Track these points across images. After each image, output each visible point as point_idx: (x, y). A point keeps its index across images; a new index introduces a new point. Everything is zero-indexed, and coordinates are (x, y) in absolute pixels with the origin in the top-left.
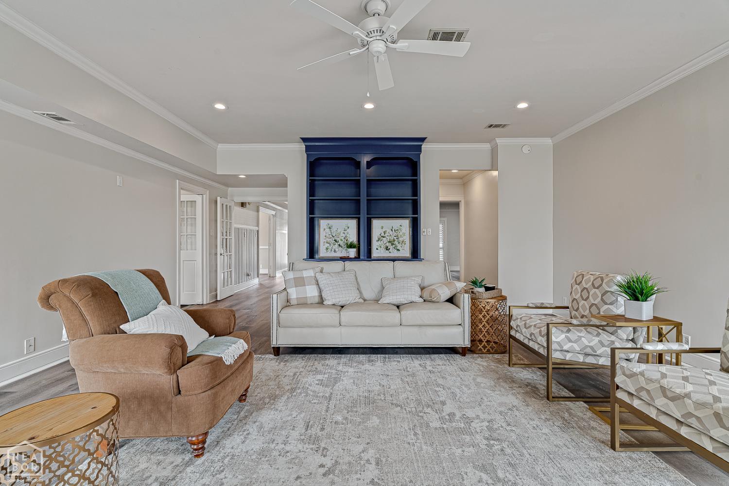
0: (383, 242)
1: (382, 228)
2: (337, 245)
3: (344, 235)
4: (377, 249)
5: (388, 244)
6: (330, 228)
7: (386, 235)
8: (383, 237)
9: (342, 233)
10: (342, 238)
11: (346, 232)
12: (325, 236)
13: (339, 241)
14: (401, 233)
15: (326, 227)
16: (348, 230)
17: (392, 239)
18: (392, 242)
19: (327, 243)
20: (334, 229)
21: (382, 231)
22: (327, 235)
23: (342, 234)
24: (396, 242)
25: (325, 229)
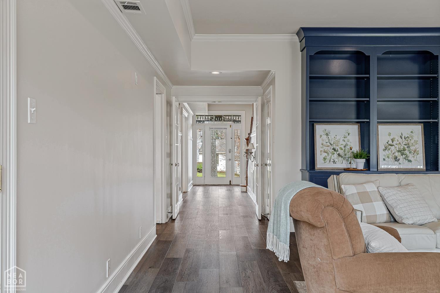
0: (392, 151)
1: (390, 134)
2: (336, 155)
3: (344, 143)
4: (384, 160)
5: (397, 154)
6: (327, 135)
7: (394, 143)
8: (391, 145)
9: (341, 140)
10: (342, 147)
11: (346, 139)
12: (322, 144)
13: (339, 150)
14: (412, 141)
15: (322, 133)
16: (349, 137)
17: (402, 147)
18: (402, 152)
19: (325, 152)
20: (332, 136)
21: (389, 139)
22: (325, 143)
23: (342, 142)
24: (407, 152)
25: (321, 136)
